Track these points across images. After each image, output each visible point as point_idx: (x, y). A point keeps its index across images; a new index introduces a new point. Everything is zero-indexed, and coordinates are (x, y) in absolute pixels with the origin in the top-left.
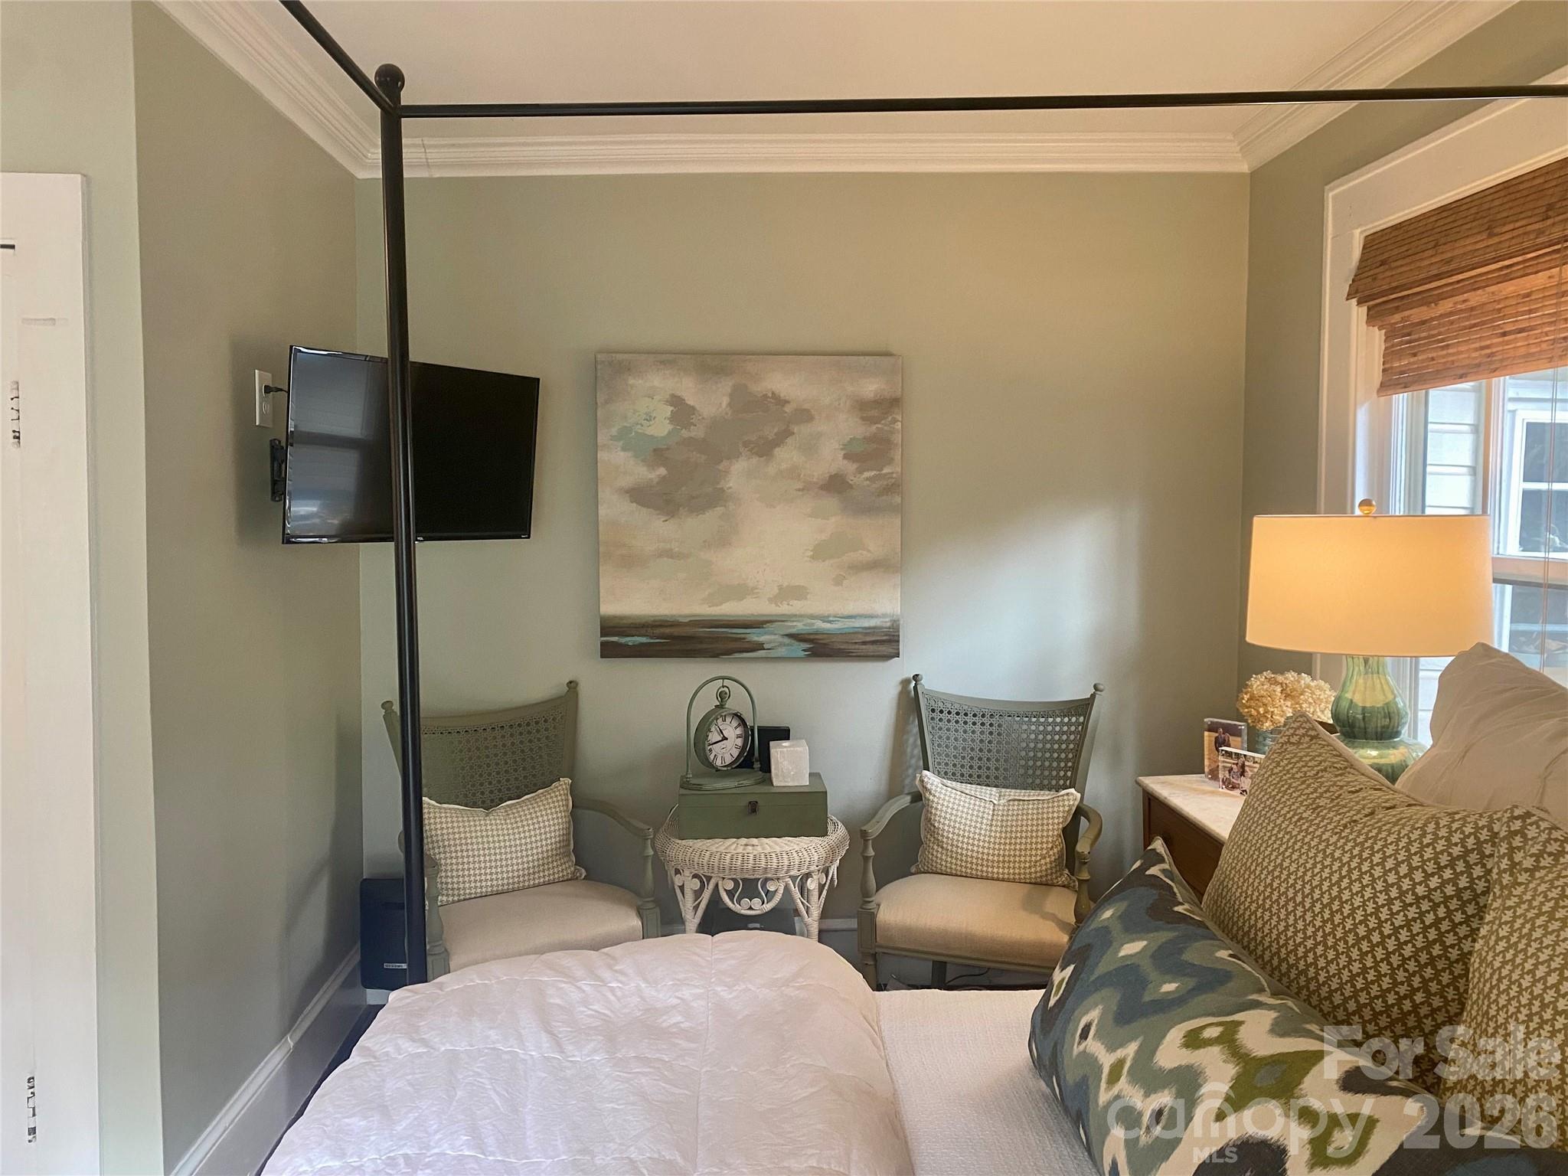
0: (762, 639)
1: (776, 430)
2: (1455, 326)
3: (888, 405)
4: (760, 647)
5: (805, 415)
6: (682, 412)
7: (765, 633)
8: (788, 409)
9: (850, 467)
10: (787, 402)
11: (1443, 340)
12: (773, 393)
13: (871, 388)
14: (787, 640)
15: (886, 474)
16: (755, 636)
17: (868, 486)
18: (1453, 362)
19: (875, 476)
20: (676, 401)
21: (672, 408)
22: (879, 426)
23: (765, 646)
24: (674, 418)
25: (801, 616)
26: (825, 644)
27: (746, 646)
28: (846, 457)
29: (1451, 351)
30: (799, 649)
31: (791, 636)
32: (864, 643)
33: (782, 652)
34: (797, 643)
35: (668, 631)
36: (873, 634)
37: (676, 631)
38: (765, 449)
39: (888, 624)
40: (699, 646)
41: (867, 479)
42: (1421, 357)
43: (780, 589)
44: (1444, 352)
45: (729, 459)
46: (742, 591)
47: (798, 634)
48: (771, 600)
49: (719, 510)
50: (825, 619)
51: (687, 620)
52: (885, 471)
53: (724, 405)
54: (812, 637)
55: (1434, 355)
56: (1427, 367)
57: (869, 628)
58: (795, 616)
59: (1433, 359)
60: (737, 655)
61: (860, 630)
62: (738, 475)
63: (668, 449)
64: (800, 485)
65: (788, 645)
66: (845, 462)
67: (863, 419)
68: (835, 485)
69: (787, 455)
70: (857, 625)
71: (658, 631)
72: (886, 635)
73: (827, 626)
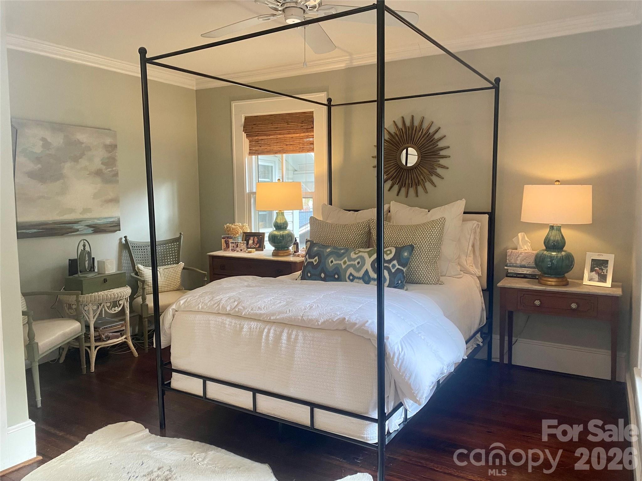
0: (78, 227)
1: (79, 153)
2: (272, 142)
3: (114, 147)
4: (77, 230)
5: (89, 149)
6: (46, 144)
7: (79, 226)
8: (83, 145)
9: (104, 167)
10: (82, 143)
11: (269, 144)
12: (78, 140)
13: (108, 141)
14: (86, 228)
15: (114, 170)
16: (76, 226)
17: (109, 174)
18: (272, 150)
19: (111, 170)
20: (43, 139)
21: (42, 142)
22: (111, 154)
23: (79, 230)
24: (43, 146)
25: (90, 219)
26: (98, 228)
27: (73, 230)
28: (102, 164)
29: (271, 147)
30: (90, 230)
31: (87, 226)
32: (111, 227)
33: (85, 232)
34: (90, 228)
35: (44, 227)
36: (113, 223)
37: (48, 227)
38: (76, 159)
39: (117, 220)
40: (56, 232)
41: (108, 171)
42: (262, 148)
43: (83, 210)
44: (270, 147)
45: (64, 162)
46: (72, 211)
47: (90, 225)
48: (80, 214)
49: (62, 181)
50: (98, 219)
51: (51, 222)
52: (114, 169)
53: (61, 143)
54: (94, 226)
55: (266, 147)
56: (264, 150)
57: (111, 222)
58: (89, 219)
59: (266, 148)
60: (70, 234)
61: (109, 222)
62: (67, 168)
63: (41, 158)
64: (88, 173)
65: (87, 229)
66: (102, 165)
67: (107, 151)
68: (98, 173)
69: (84, 162)
70: (108, 221)
71: (41, 227)
72: (116, 224)
73: (98, 222)
